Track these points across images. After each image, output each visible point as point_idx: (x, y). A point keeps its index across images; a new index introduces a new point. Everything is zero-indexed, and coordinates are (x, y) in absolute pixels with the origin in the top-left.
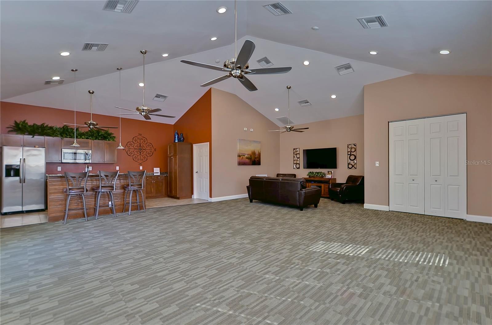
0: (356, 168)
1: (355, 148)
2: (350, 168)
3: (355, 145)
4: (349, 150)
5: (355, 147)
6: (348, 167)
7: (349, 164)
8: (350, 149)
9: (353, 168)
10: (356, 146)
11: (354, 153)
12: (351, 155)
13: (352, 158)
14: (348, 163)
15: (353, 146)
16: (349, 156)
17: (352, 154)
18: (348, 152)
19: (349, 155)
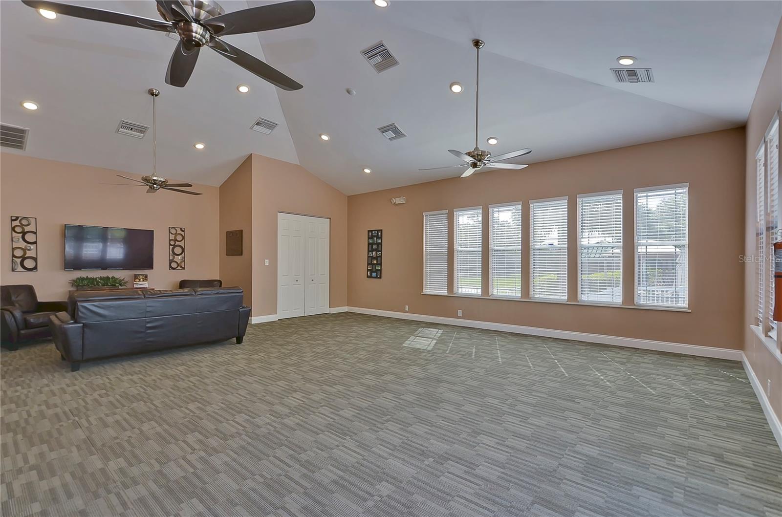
0: (184, 268)
1: (182, 235)
2: (174, 269)
3: (183, 229)
4: (172, 237)
5: (182, 233)
6: (170, 267)
7: (171, 262)
8: (174, 235)
9: (179, 268)
10: (184, 231)
11: (181, 244)
12: (175, 246)
13: (178, 250)
14: (170, 260)
15: (179, 231)
16: (171, 247)
17: (176, 244)
18: (170, 240)
19: (172, 245)
